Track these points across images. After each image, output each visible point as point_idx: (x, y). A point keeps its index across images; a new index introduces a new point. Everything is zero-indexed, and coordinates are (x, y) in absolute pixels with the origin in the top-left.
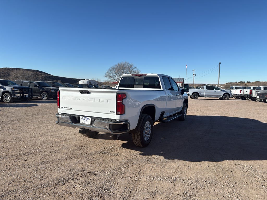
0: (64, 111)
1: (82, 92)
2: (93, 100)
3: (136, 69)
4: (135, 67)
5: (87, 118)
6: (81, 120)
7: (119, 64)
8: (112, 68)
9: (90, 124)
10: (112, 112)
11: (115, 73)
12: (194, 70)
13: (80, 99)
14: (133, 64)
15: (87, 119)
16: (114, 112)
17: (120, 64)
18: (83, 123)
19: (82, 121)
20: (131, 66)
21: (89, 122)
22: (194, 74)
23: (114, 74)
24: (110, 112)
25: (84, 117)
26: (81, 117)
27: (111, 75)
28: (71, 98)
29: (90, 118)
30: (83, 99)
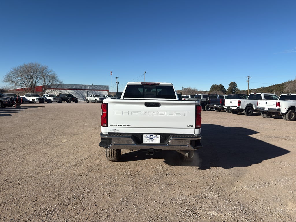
0: (116, 130)
1: (148, 105)
2: (165, 113)
3: (51, 73)
4: (49, 70)
5: (154, 135)
6: (144, 138)
7: (25, 65)
8: (15, 70)
9: (159, 142)
10: (190, 126)
11: (21, 77)
12: (117, 78)
13: (145, 114)
14: (47, 67)
15: (154, 137)
16: (192, 126)
17: (27, 66)
18: (148, 142)
19: (146, 140)
20: (44, 69)
21: (157, 140)
22: (117, 82)
23: (19, 78)
24: (188, 126)
25: (149, 135)
26: (144, 135)
27: (14, 80)
28: (130, 112)
29: (159, 136)
30: (150, 113)
